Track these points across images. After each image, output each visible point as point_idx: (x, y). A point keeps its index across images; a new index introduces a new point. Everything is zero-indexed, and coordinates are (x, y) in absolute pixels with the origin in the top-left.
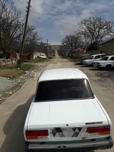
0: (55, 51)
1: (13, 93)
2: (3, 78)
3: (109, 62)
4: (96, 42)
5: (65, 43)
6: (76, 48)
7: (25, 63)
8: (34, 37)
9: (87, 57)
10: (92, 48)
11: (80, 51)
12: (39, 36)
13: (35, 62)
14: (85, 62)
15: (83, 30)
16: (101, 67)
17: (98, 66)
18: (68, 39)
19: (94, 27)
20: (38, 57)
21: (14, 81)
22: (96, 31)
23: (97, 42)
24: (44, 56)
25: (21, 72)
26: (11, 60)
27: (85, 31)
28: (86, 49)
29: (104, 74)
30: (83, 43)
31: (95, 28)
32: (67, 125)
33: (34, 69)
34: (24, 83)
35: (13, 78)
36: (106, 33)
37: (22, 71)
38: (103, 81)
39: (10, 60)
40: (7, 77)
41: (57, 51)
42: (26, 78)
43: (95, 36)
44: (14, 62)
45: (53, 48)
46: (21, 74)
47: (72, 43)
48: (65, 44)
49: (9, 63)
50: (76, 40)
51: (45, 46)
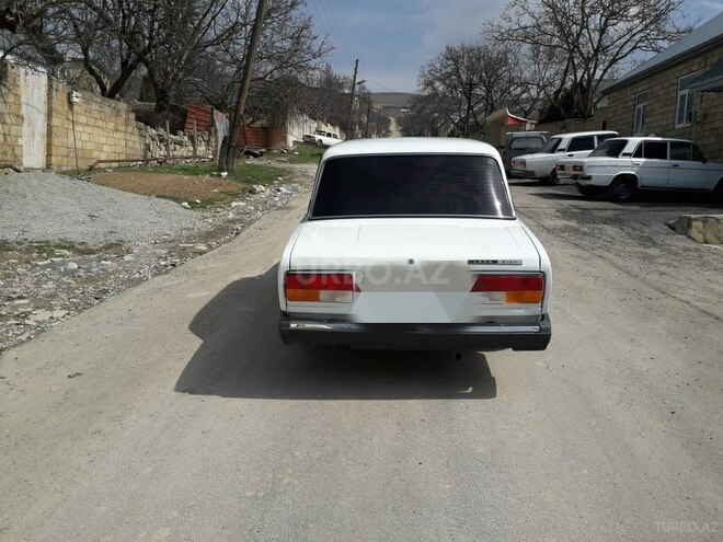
0: (389, 122)
1: (211, 248)
2: (163, 201)
3: (626, 164)
4: (584, 83)
5: (439, 79)
6: (490, 108)
7: (251, 161)
8: (297, 40)
9: (533, 145)
10: (565, 109)
11: (510, 122)
12: (321, 38)
13: (292, 161)
14: (524, 163)
15: (527, 21)
16: (588, 182)
17: (575, 177)
18: (456, 61)
19: (583, 9)
20: (309, 141)
21: (207, 214)
22: (592, 27)
23: (589, 81)
24: (335, 137)
25: (235, 190)
26: (191, 138)
27: (538, 26)
28: (535, 113)
29: (596, 213)
30: (525, 85)
31: (587, 11)
32: (411, 262)
33: (290, 181)
34: (251, 222)
35: (203, 206)
36: (637, 37)
37: (241, 186)
38: (585, 234)
39: (186, 138)
40: (178, 200)
41: (399, 122)
42: (257, 209)
43: (584, 50)
44: (201, 149)
45: (377, 106)
46: (235, 196)
47: (472, 85)
48: (440, 87)
49: (181, 152)
50: (495, 71)
51: (344, 94)
